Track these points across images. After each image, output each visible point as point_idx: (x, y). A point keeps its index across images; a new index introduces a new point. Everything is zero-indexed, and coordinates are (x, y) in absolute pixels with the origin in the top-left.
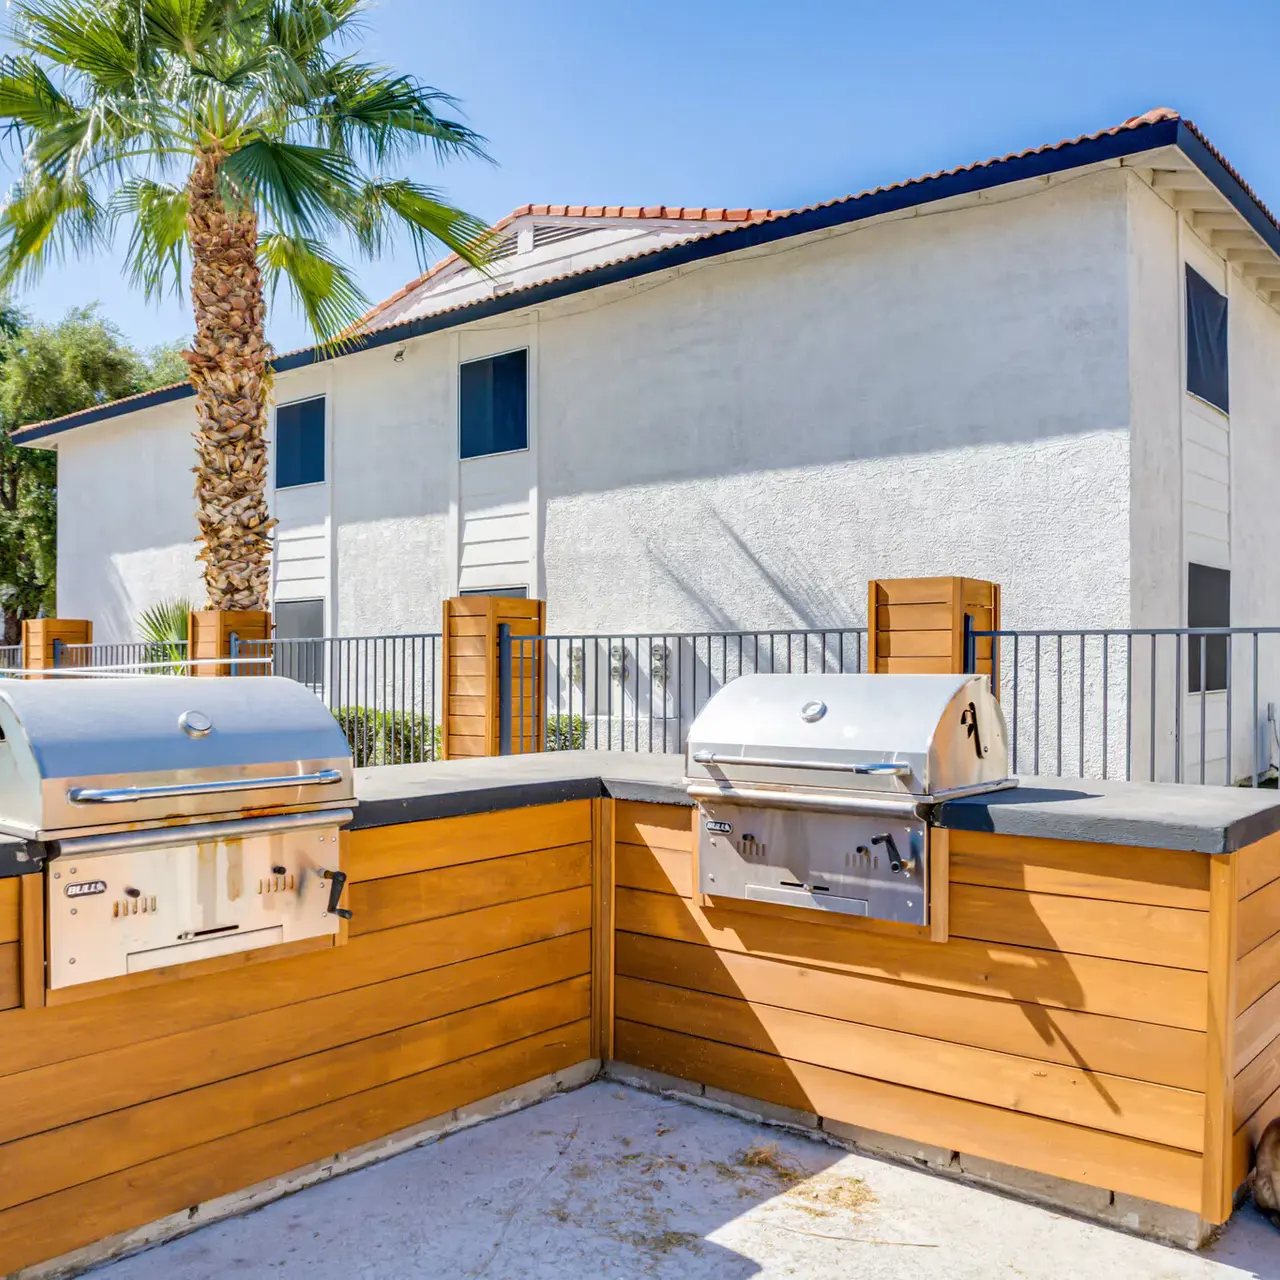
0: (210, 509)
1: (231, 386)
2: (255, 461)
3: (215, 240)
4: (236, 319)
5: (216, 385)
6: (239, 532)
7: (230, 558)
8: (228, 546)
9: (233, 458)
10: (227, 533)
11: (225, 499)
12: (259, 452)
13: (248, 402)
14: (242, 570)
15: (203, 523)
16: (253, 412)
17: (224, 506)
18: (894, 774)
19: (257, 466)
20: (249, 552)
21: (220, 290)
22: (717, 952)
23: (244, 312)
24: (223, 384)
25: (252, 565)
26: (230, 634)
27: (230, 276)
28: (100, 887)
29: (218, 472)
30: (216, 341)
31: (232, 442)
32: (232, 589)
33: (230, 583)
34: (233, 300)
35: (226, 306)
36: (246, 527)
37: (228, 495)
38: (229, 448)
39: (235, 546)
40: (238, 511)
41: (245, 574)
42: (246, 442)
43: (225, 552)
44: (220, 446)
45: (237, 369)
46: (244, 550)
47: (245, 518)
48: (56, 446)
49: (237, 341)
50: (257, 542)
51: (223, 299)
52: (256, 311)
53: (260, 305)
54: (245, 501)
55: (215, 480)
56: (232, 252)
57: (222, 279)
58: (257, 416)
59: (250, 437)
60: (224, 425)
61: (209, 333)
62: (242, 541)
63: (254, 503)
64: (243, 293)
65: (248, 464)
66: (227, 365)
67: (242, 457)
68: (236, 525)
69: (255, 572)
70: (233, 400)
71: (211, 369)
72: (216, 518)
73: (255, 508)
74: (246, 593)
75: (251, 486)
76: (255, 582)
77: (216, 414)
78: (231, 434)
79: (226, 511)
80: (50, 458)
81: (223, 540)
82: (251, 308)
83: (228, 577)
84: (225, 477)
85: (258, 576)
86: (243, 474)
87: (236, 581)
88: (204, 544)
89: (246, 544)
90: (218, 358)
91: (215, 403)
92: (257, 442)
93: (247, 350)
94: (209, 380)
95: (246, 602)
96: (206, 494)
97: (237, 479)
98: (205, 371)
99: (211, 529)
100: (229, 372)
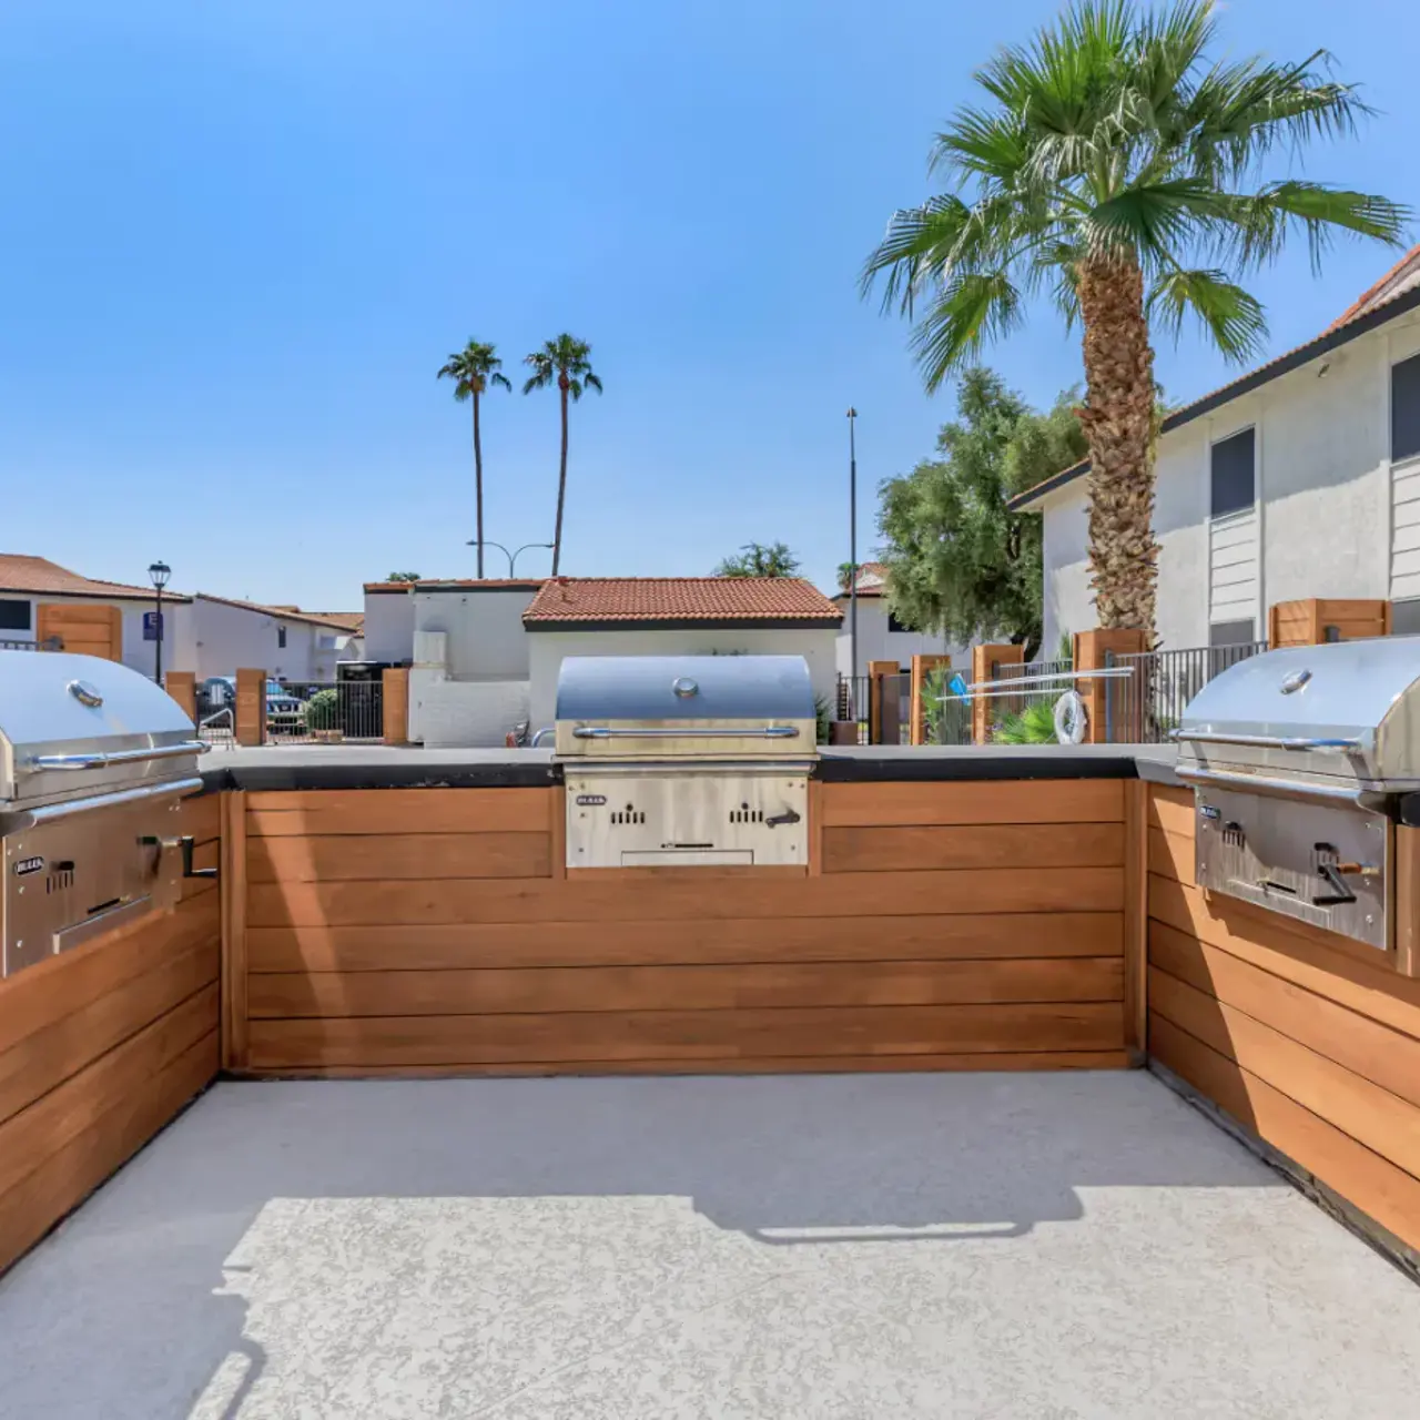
0: (1099, 543)
1: (1117, 433)
2: (1141, 494)
3: (1100, 305)
4: (1120, 371)
5: (1103, 433)
6: (1124, 560)
7: (1116, 584)
8: (1114, 574)
9: (1119, 496)
10: (1114, 562)
11: (1111, 533)
12: (1142, 487)
13: (1133, 444)
14: (1125, 594)
15: (1093, 556)
16: (1139, 452)
17: (1111, 539)
18: (1342, 752)
19: (1142, 500)
20: (1135, 578)
21: (1105, 349)
22: (1203, 945)
23: (1128, 363)
24: (1110, 431)
25: (1136, 589)
26: (1104, 652)
27: (1113, 335)
28: (601, 800)
29: (1105, 510)
30: (1103, 394)
31: (1118, 482)
32: (1118, 612)
33: (1116, 607)
34: (1115, 354)
35: (1112, 362)
36: (1130, 556)
37: (1113, 529)
38: (1115, 487)
39: (1120, 574)
40: (1123, 542)
41: (1129, 597)
42: (1130, 480)
43: (1112, 580)
44: (1107, 486)
45: (1122, 416)
46: (1129, 577)
47: (1129, 547)
48: (1042, 508)
49: (1120, 390)
50: (1142, 568)
51: (1109, 356)
52: (1141, 361)
53: (1144, 354)
54: (1130, 533)
55: (1103, 518)
56: (1117, 312)
57: (1107, 338)
58: (1144, 455)
59: (1134, 474)
60: (1110, 468)
61: (1096, 389)
62: (1127, 569)
63: (1139, 533)
64: (1126, 346)
65: (1133, 499)
66: (1112, 414)
67: (1126, 494)
68: (1122, 555)
69: (1140, 596)
70: (1117, 443)
71: (1099, 420)
72: (1103, 550)
73: (1140, 538)
74: (1130, 614)
75: (1135, 518)
76: (1139, 604)
77: (1103, 459)
78: (1117, 474)
79: (1112, 544)
80: (1039, 517)
81: (1110, 569)
82: (1135, 358)
83: (1113, 601)
84: (1111, 513)
85: (1143, 599)
86: (1128, 508)
87: (1121, 604)
88: (1095, 574)
89: (1131, 571)
90: (1104, 410)
91: (1102, 449)
92: (1143, 478)
93: (1131, 398)
94: (1098, 430)
95: (1130, 622)
96: (1095, 530)
97: (1123, 514)
98: (1094, 423)
99: (1100, 560)
100: (1116, 419)
